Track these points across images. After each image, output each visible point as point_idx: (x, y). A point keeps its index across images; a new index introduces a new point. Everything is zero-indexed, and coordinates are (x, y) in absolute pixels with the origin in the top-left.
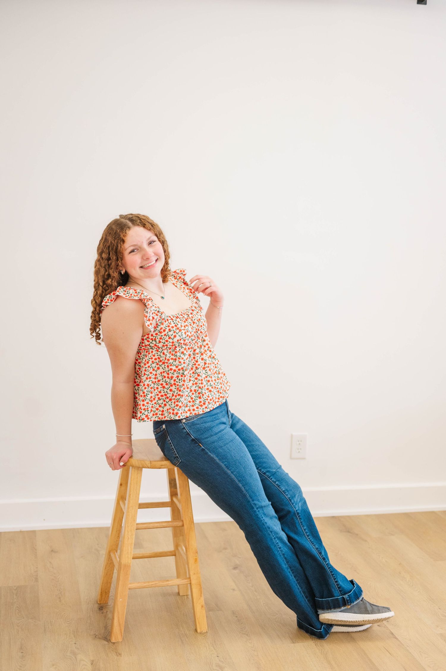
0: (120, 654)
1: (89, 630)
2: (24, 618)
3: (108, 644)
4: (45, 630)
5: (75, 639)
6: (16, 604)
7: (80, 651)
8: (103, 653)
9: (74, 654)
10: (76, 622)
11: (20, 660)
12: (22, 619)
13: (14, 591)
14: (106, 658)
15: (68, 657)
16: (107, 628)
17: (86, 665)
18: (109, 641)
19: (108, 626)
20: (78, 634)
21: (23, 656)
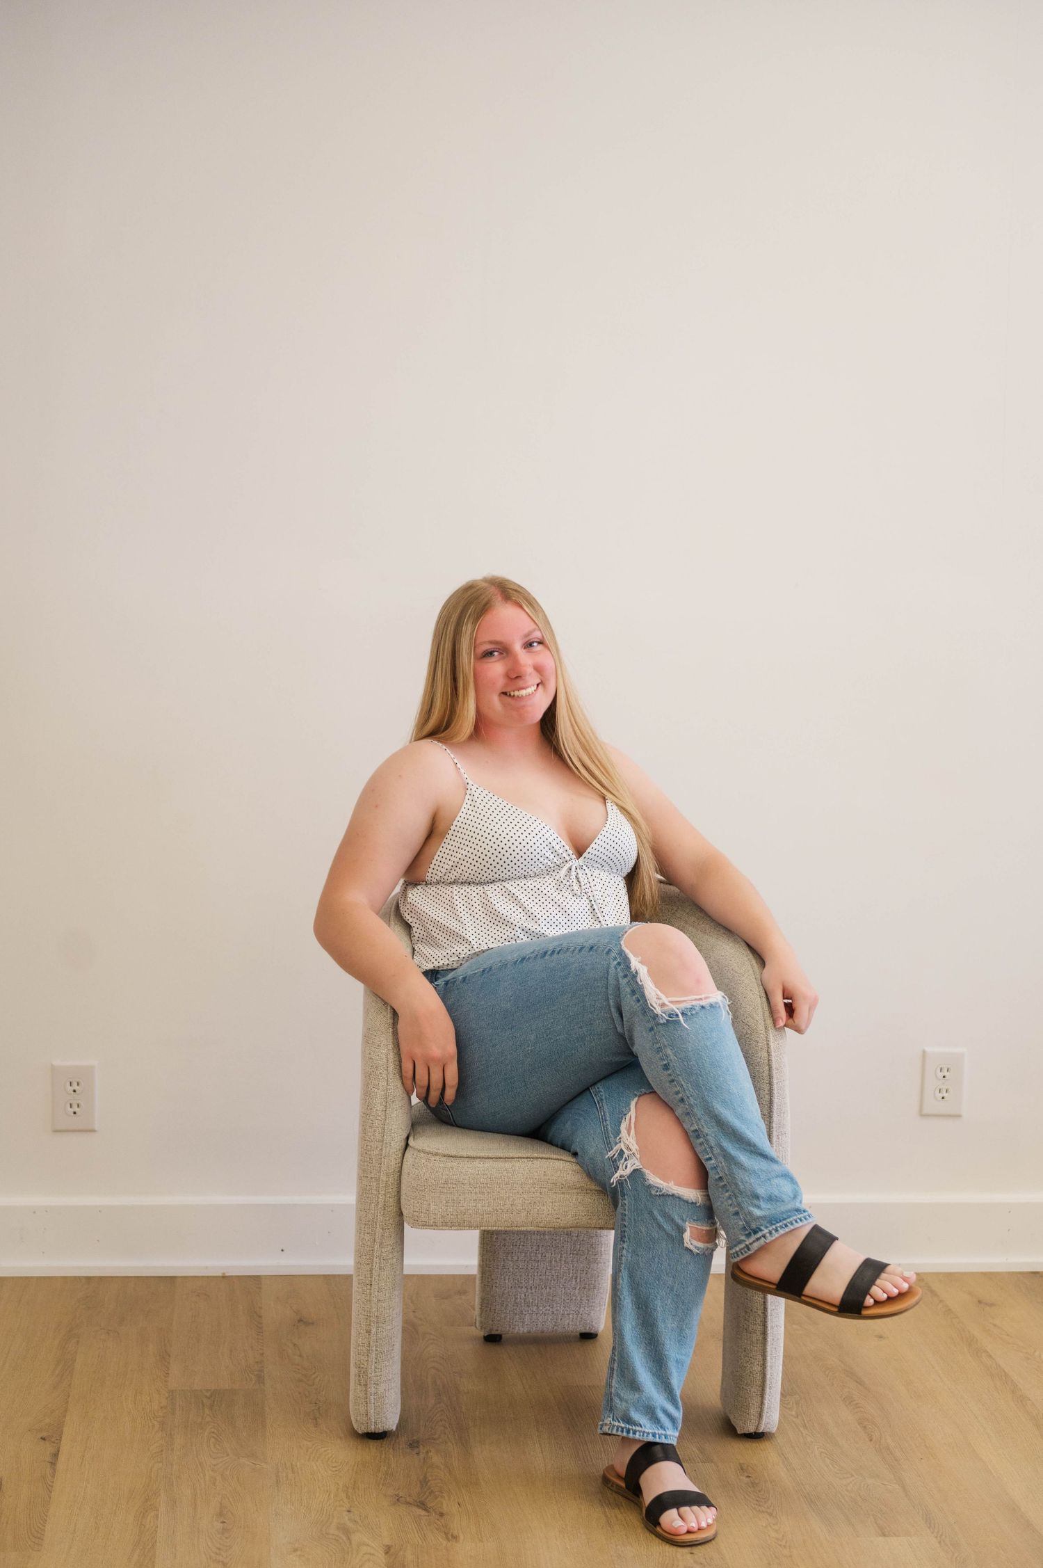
0: (455, 1538)
1: (383, 1485)
2: (228, 1455)
3: (429, 1516)
4: (278, 1482)
5: (349, 1502)
6: (210, 1427)
7: (360, 1526)
8: (414, 1533)
9: (347, 1532)
10: (353, 1470)
11: (219, 1536)
12: (223, 1457)
13: (205, 1401)
14: (420, 1542)
15: (330, 1537)
16: (427, 1484)
17: (373, 1554)
18: (431, 1510)
19: (429, 1481)
20: (355, 1492)
21: (225, 1530)
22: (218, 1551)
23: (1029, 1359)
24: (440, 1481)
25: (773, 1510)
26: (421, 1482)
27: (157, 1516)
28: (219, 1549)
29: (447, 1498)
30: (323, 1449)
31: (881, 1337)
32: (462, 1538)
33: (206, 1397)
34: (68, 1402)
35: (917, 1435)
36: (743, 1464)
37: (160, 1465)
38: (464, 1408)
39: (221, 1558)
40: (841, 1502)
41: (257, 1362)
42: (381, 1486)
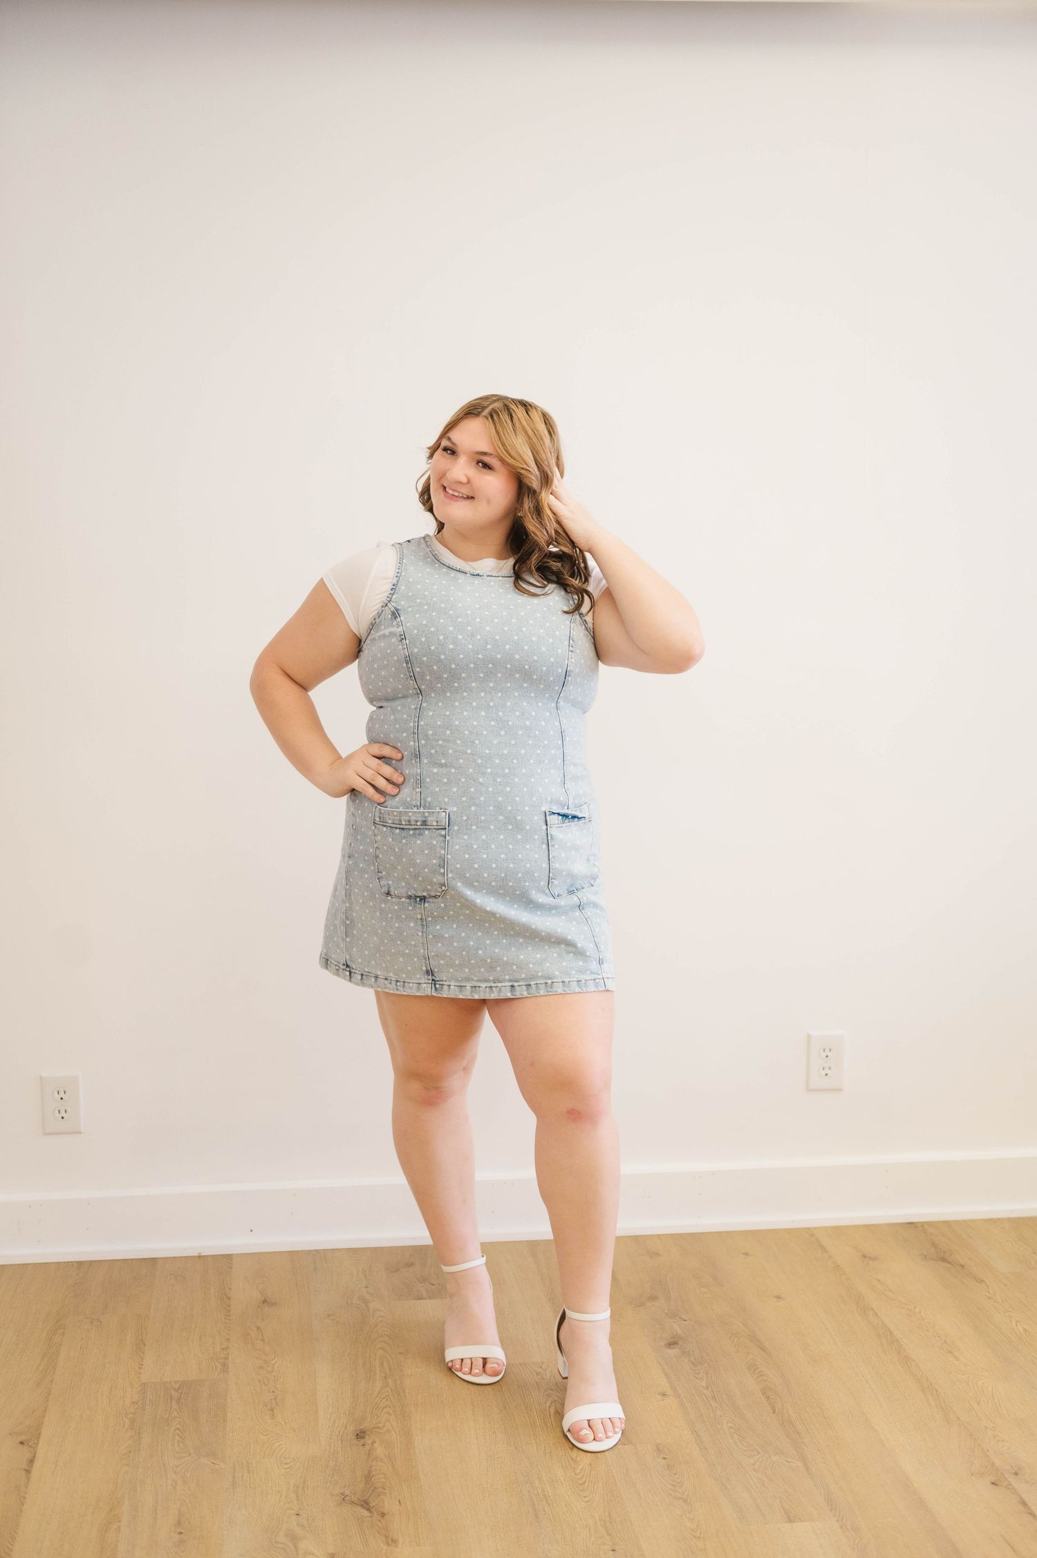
0: (395, 1542)
1: (330, 1482)
2: (190, 1454)
3: (371, 1517)
4: (234, 1483)
5: (298, 1504)
6: (176, 1422)
7: (307, 1532)
8: (357, 1538)
9: (294, 1538)
10: (303, 1466)
11: (175, 1549)
12: (185, 1457)
13: (174, 1394)
14: (362, 1548)
15: (279, 1545)
16: (371, 1478)
18: (374, 1510)
19: (373, 1476)
20: (304, 1492)
21: (181, 1542)
23: (910, 1316)
24: (382, 1475)
25: (688, 1496)
26: (365, 1476)
27: (119, 1527)
29: (388, 1495)
30: (278, 1444)
31: (779, 1297)
32: (401, 1541)
33: (174, 1388)
34: (48, 1400)
35: (816, 1404)
36: (660, 1444)
37: (127, 1468)
38: (407, 1392)
40: (748, 1482)
41: (223, 1349)
42: (329, 1484)
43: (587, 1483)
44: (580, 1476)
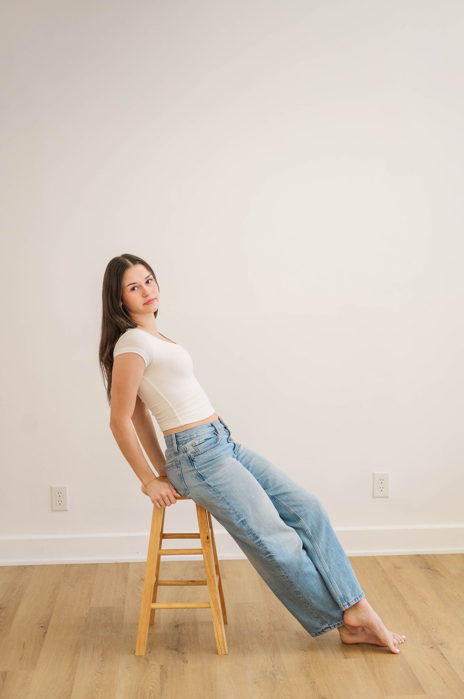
0: (187, 662)
1: (163, 642)
6: (103, 621)
7: (153, 658)
8: (172, 660)
9: (148, 660)
10: (153, 637)
11: (100, 663)
13: (103, 611)
14: (174, 663)
15: (142, 662)
17: (156, 669)
18: (180, 652)
19: (180, 640)
20: (153, 645)
21: (103, 660)
22: (99, 668)
23: (410, 589)
24: (184, 640)
26: (177, 641)
27: (79, 655)
28: (100, 668)
29: (186, 647)
32: (189, 662)
33: (103, 609)
34: (52, 613)
37: (83, 636)
39: (100, 671)
41: (124, 596)
43: (266, 644)
44: (264, 641)
